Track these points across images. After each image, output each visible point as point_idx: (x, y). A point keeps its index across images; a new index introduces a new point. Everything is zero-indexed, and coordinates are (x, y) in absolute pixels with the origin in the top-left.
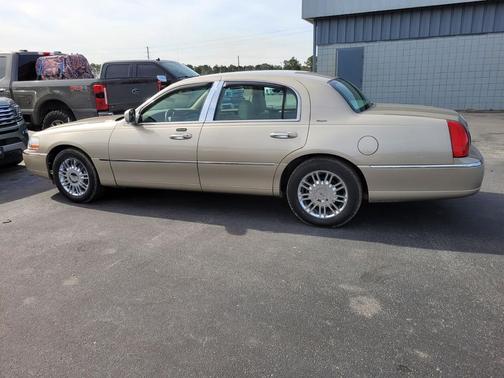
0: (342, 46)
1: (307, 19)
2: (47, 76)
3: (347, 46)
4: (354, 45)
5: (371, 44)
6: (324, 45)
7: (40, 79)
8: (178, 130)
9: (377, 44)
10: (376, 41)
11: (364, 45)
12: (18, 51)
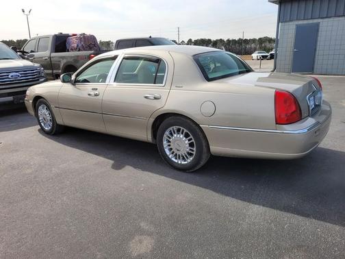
0: (301, 22)
1: (273, 2)
2: (72, 50)
3: (305, 22)
4: (311, 21)
5: (326, 20)
6: (286, 22)
7: (68, 51)
8: (93, 89)
9: (331, 19)
10: (330, 17)
11: (320, 20)
12: (57, 34)
